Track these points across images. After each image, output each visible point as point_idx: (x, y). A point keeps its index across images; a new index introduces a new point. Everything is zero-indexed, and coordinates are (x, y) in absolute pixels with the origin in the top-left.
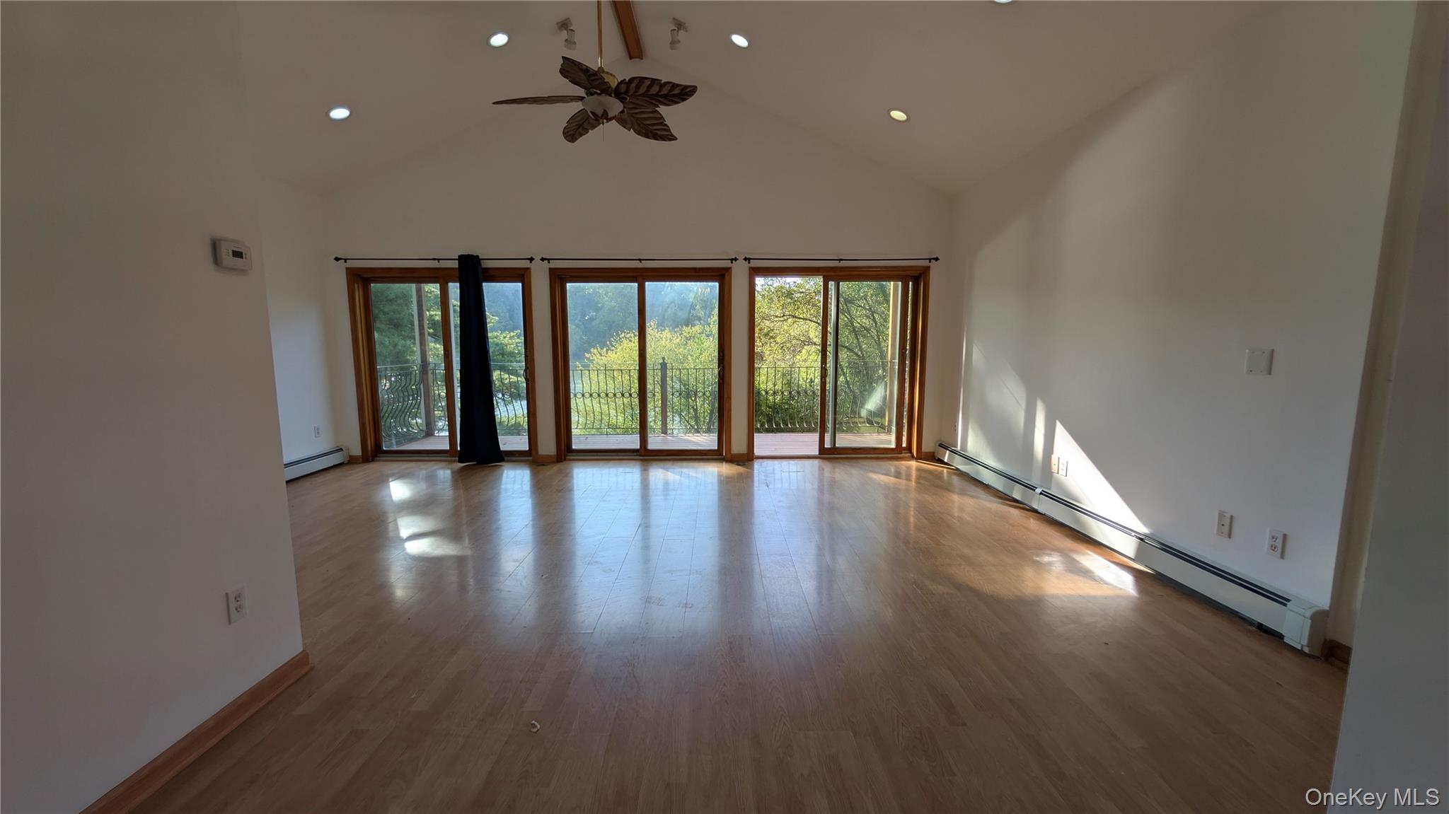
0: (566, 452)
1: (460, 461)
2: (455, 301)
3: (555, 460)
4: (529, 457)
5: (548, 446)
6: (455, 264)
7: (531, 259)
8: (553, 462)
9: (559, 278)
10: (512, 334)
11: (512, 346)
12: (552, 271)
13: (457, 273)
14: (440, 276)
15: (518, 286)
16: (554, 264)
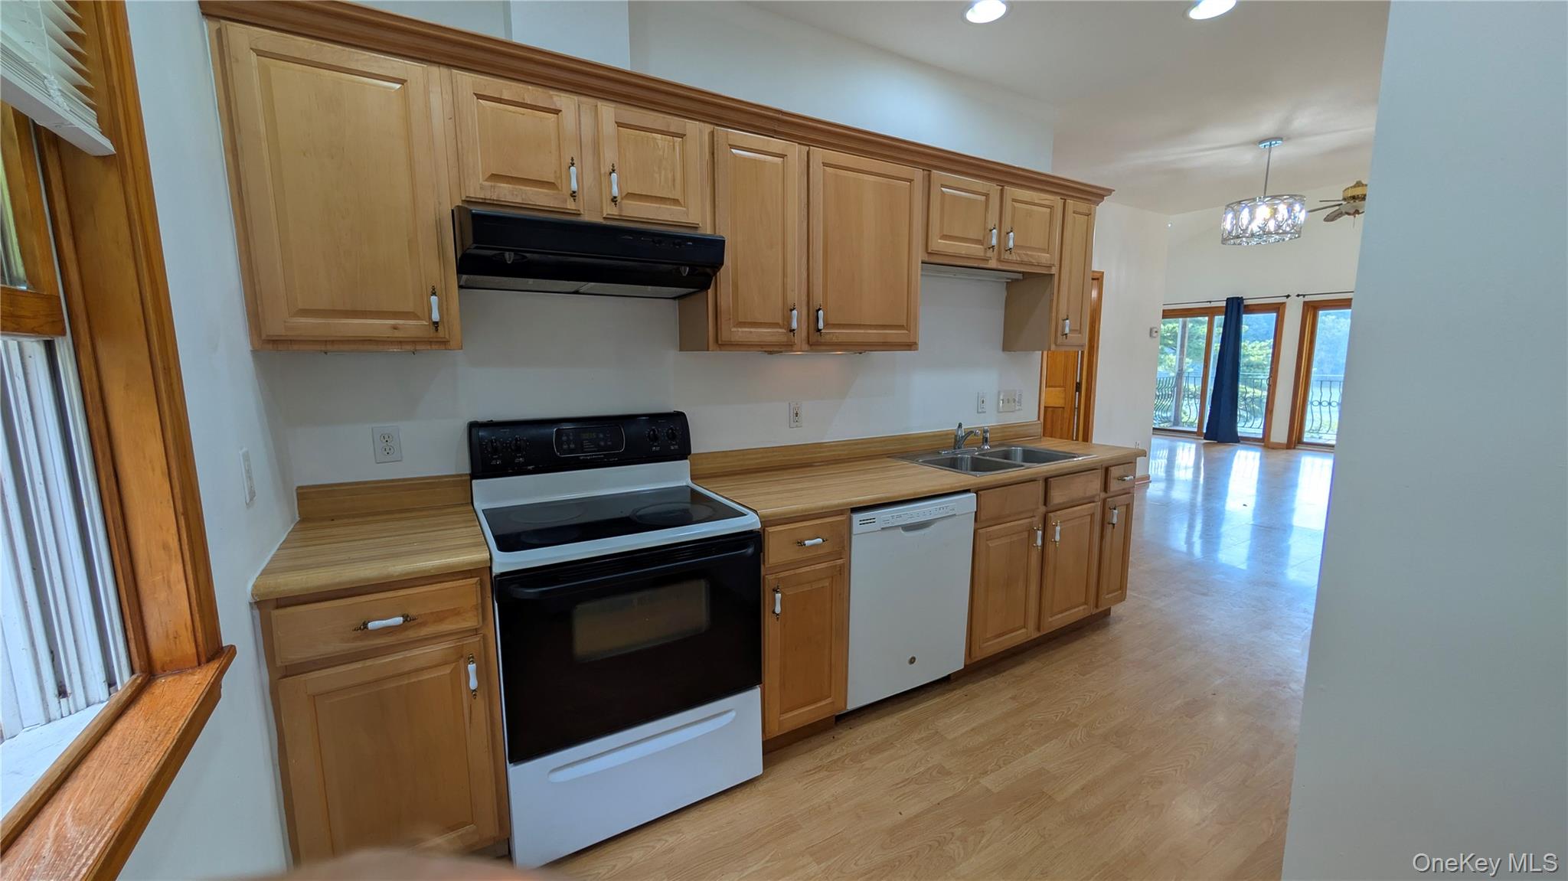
0: (1295, 440)
1: (1205, 439)
2: (1218, 331)
3: (1285, 447)
4: (1264, 442)
5: (1280, 434)
6: (1224, 304)
7: (1288, 296)
8: (1283, 449)
9: (1312, 309)
10: (1263, 344)
11: (1262, 357)
12: (1305, 303)
13: (1224, 309)
14: (1210, 312)
15: (1274, 315)
16: (1307, 299)
